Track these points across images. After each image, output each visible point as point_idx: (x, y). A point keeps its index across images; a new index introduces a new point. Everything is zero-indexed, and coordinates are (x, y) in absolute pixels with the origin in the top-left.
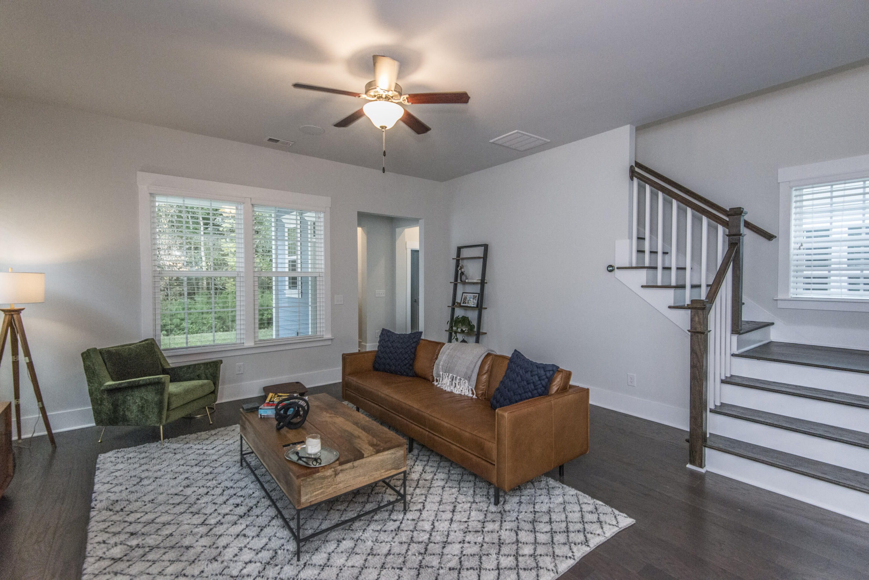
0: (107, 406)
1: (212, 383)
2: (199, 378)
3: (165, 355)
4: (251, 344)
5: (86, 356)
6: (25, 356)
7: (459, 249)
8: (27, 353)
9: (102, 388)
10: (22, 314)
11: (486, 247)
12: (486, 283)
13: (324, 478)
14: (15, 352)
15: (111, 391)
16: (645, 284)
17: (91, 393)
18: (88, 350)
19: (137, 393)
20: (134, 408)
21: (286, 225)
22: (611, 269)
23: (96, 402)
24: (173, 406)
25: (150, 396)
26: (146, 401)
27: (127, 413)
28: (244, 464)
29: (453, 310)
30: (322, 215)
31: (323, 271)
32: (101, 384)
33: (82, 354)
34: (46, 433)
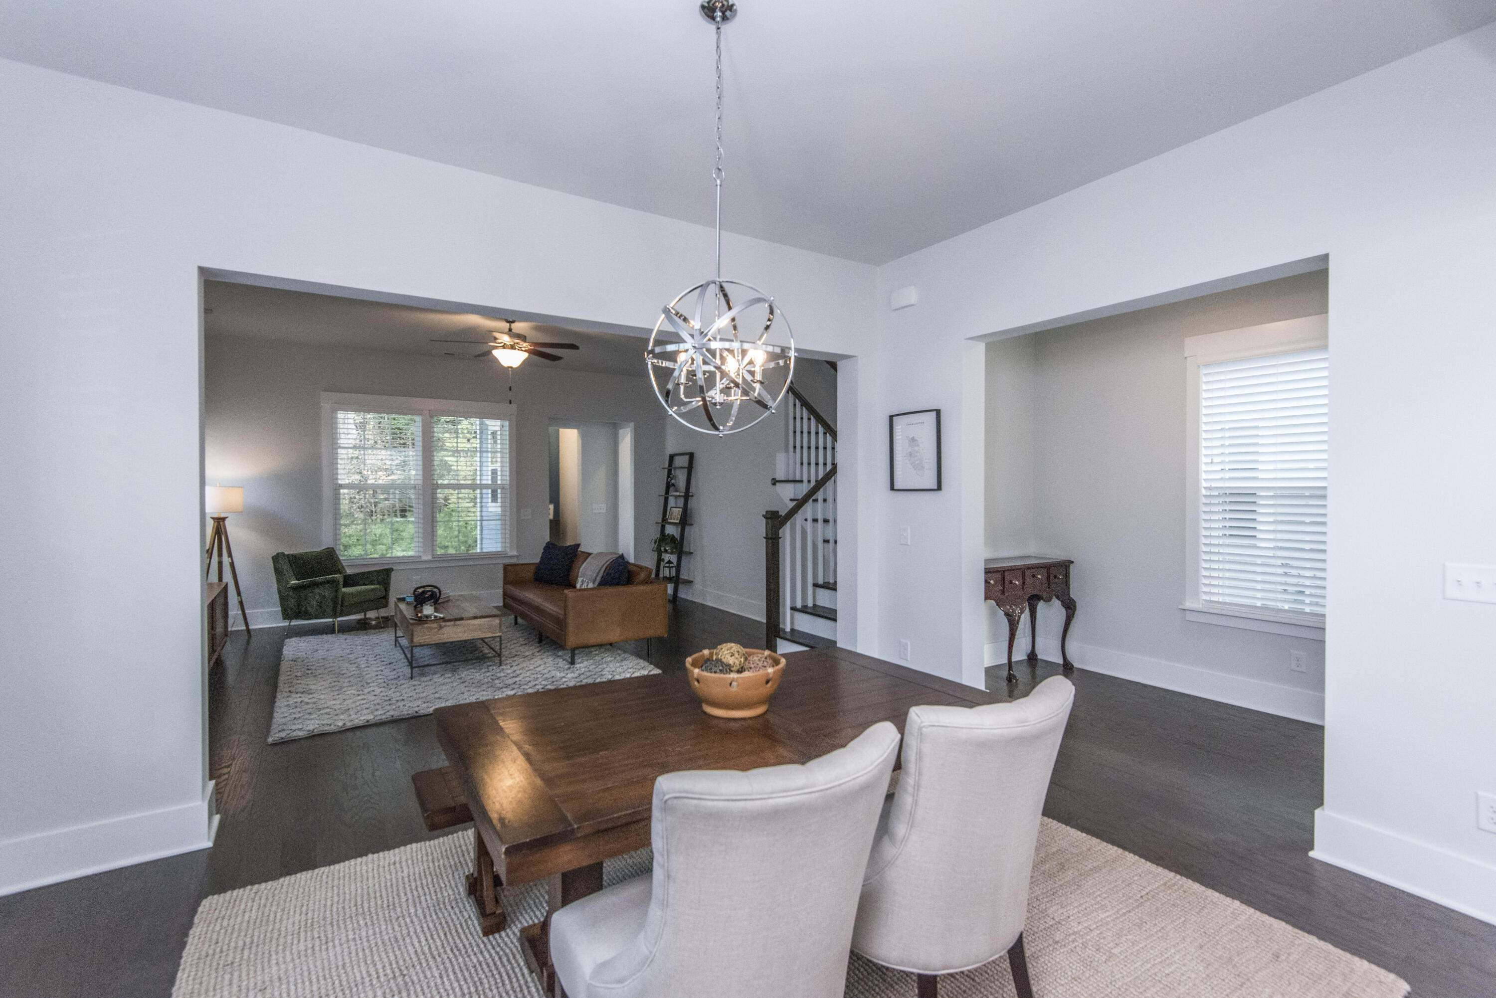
0: (292, 603)
1: (383, 589)
2: (372, 583)
3: (344, 564)
4: (429, 557)
5: (276, 559)
6: (229, 557)
7: (672, 457)
8: (230, 555)
9: (289, 586)
10: (227, 522)
11: (691, 456)
12: (692, 496)
13: (432, 628)
14: (220, 555)
15: (295, 588)
16: (793, 498)
17: (280, 592)
18: (278, 554)
19: (316, 591)
20: (314, 603)
21: (490, 428)
22: (775, 482)
23: (283, 599)
24: (346, 604)
25: (327, 592)
26: (324, 596)
27: (309, 608)
28: (397, 645)
29: (663, 527)
30: (506, 423)
31: (508, 483)
32: (288, 582)
33: (273, 557)
34: (244, 628)
